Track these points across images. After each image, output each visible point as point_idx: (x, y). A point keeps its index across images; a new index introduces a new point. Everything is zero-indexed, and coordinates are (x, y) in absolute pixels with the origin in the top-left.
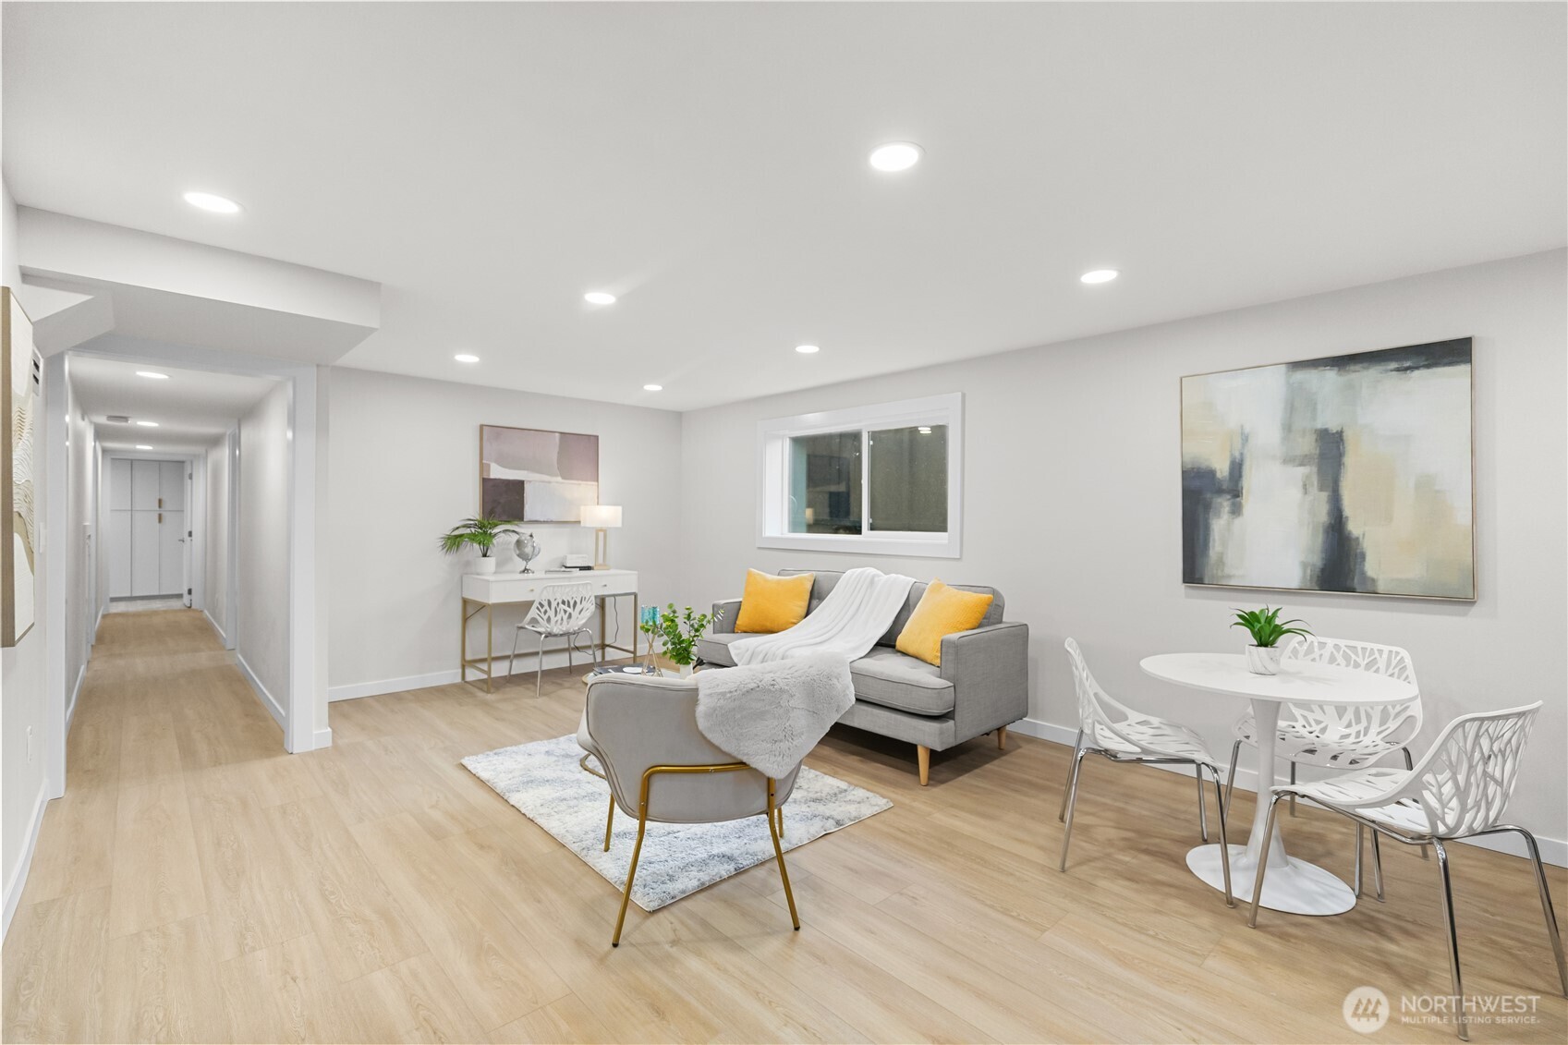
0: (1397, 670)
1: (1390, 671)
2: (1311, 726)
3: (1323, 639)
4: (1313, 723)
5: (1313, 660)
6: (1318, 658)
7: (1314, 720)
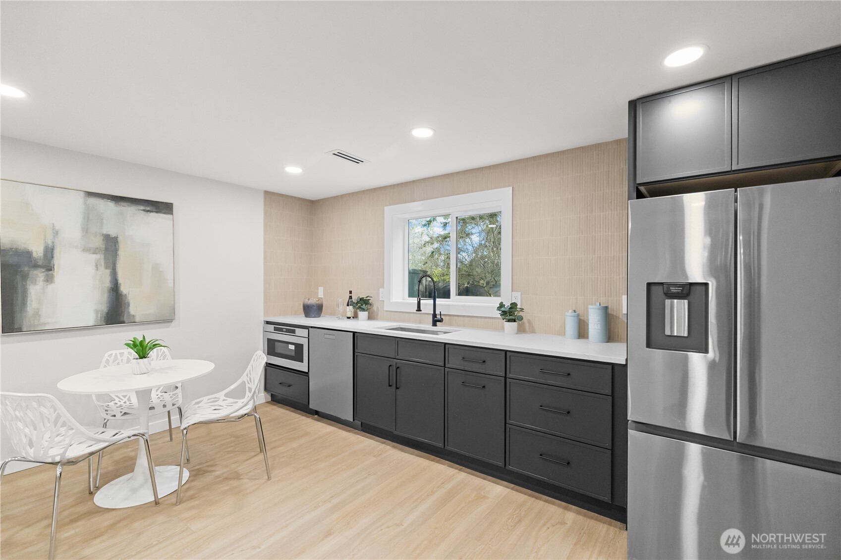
0: (162, 358)
1: (159, 358)
2: (123, 400)
3: (122, 351)
4: (122, 398)
5: (118, 364)
6: (120, 362)
7: (122, 396)
